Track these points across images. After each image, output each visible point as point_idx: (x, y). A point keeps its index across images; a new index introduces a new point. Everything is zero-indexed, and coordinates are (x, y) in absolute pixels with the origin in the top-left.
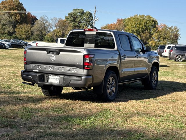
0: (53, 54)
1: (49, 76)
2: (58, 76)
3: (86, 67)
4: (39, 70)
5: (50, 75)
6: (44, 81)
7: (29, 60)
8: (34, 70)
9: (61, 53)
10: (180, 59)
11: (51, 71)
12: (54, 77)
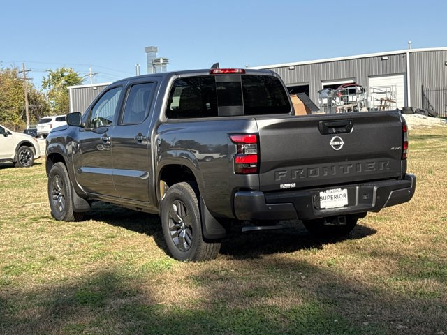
5: (324, 191)
8: (281, 186)
11: (330, 178)
12: (333, 194)
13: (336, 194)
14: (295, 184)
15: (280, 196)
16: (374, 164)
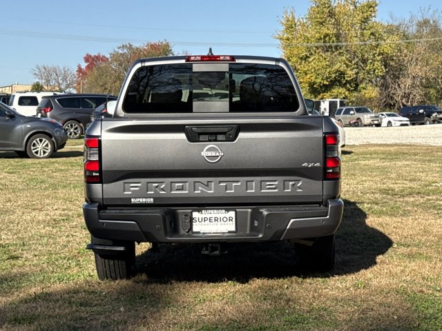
0: (216, 140)
1: (195, 215)
2: (228, 210)
3: (331, 171)
4: (154, 198)
5: (199, 211)
6: (175, 230)
7: (116, 169)
8: (133, 200)
9: (242, 135)
10: (72, 130)
11: (206, 195)
12: (214, 216)
13: (218, 216)
14: (152, 200)
15: (127, 212)
16: (276, 183)
